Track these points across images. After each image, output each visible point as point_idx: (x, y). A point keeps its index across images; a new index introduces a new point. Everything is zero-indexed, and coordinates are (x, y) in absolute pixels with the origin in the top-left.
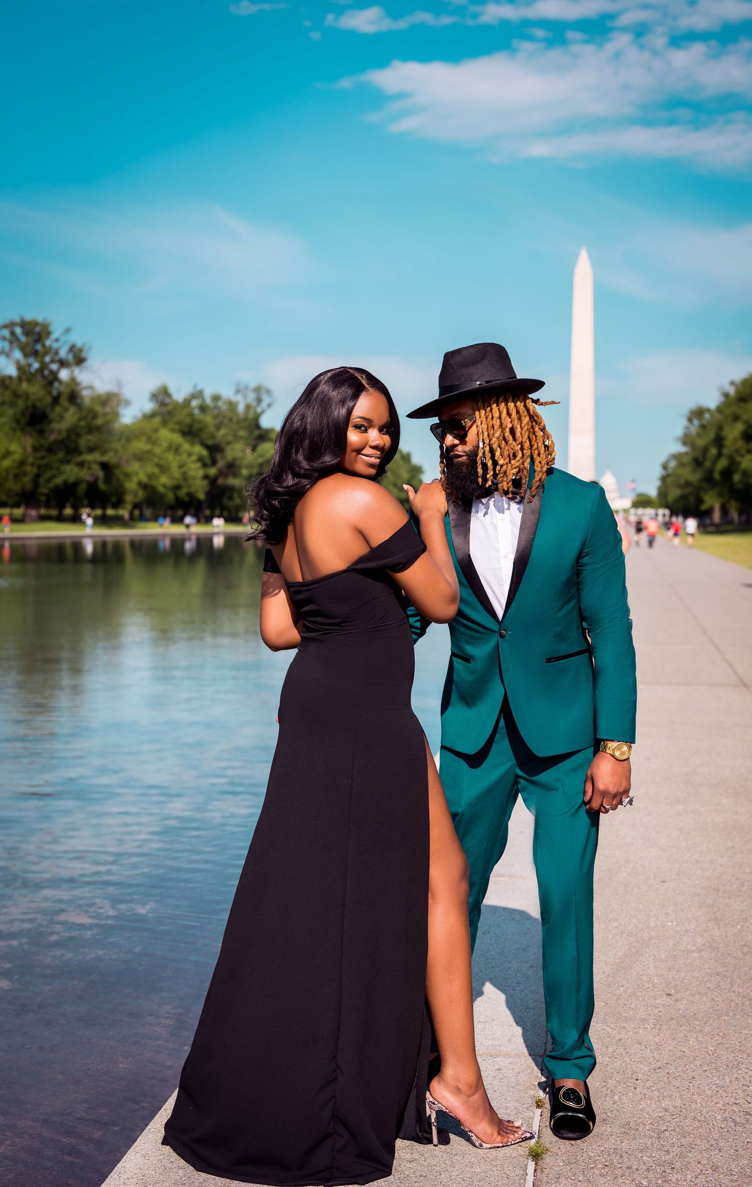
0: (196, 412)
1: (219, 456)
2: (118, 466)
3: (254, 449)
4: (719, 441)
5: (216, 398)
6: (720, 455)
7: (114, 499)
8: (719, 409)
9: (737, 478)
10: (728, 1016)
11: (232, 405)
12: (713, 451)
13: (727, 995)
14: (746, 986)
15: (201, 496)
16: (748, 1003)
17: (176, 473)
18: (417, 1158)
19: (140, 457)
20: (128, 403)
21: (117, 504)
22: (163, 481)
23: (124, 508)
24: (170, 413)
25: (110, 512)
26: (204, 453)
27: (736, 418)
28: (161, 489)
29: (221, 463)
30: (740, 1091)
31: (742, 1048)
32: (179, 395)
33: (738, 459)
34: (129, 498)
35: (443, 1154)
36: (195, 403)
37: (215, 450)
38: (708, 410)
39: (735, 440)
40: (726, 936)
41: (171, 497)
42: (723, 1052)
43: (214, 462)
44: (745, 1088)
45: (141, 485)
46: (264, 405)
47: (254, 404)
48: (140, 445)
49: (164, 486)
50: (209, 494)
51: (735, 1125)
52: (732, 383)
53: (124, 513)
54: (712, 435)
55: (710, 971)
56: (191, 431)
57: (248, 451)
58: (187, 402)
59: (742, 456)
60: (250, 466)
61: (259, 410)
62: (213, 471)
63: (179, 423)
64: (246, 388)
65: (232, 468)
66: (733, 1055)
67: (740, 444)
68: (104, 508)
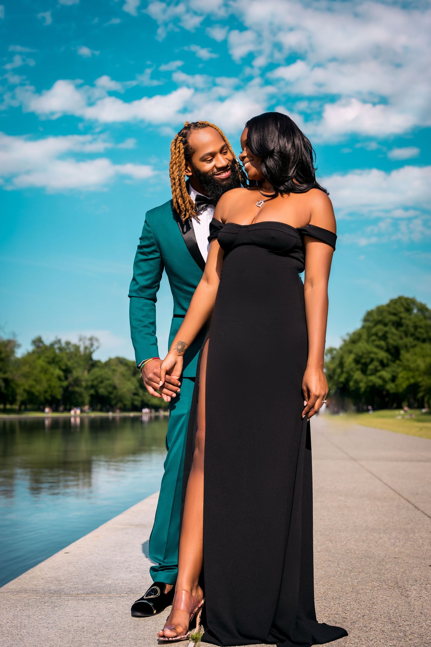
0: (57, 351)
1: (69, 375)
2: (12, 380)
3: (89, 371)
4: (341, 364)
5: (68, 343)
6: (342, 372)
7: (10, 398)
8: (341, 348)
9: (351, 384)
10: (335, 577)
11: (77, 348)
12: (339, 371)
13: (335, 569)
14: (348, 565)
15: (59, 397)
16: (348, 572)
17: (45, 385)
18: (111, 642)
19: (26, 376)
20: (19, 346)
21: (12, 402)
22: (38, 389)
23: (15, 404)
24: (43, 352)
25: (8, 406)
26: (61, 373)
27: (350, 352)
28: (37, 394)
29: (71, 379)
30: (340, 609)
31: (343, 591)
32: (48, 340)
33: (352, 373)
34: (19, 398)
35: (130, 640)
36: (56, 346)
37: (67, 371)
38: (335, 349)
39: (350, 364)
40: (336, 546)
41: (42, 398)
42: (330, 592)
43: (66, 378)
44: (343, 607)
45: (25, 390)
46: (94, 347)
47: (89, 346)
48: (26, 369)
49: (39, 391)
50: (64, 396)
51: (336, 623)
52: (348, 334)
53: (16, 407)
54: (337, 362)
55: (324, 560)
56: (54, 361)
57: (86, 373)
58: (52, 345)
59: (354, 372)
60: (87, 381)
61: (92, 350)
62: (65, 384)
63: (47, 357)
64: (85, 338)
65: (77, 382)
66: (337, 593)
67: (353, 365)
68: (5, 405)
